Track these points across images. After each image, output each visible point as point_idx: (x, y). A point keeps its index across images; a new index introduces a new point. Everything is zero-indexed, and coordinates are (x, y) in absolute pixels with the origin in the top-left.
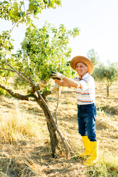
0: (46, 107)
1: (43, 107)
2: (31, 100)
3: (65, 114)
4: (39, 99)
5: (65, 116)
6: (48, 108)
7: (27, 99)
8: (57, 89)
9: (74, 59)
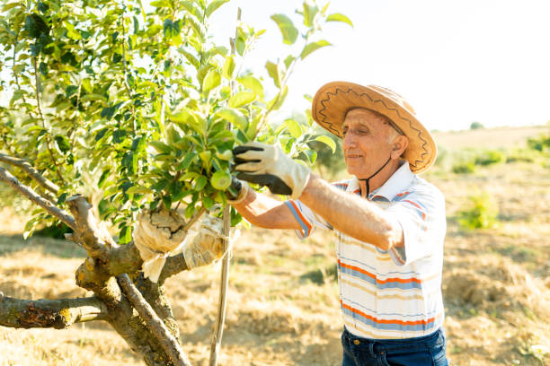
0: (169, 352)
1: (148, 348)
2: (78, 320)
3: (201, 310)
4: (125, 306)
5: (204, 322)
6: (177, 354)
7: (58, 318)
8: (217, 243)
9: (324, 96)
